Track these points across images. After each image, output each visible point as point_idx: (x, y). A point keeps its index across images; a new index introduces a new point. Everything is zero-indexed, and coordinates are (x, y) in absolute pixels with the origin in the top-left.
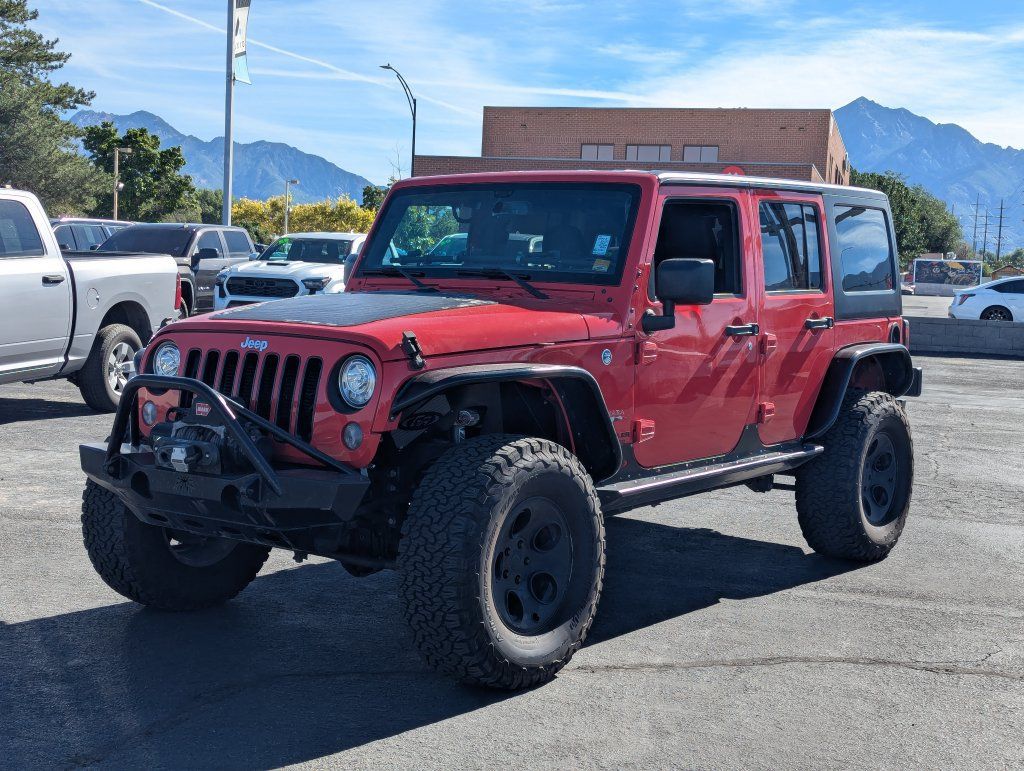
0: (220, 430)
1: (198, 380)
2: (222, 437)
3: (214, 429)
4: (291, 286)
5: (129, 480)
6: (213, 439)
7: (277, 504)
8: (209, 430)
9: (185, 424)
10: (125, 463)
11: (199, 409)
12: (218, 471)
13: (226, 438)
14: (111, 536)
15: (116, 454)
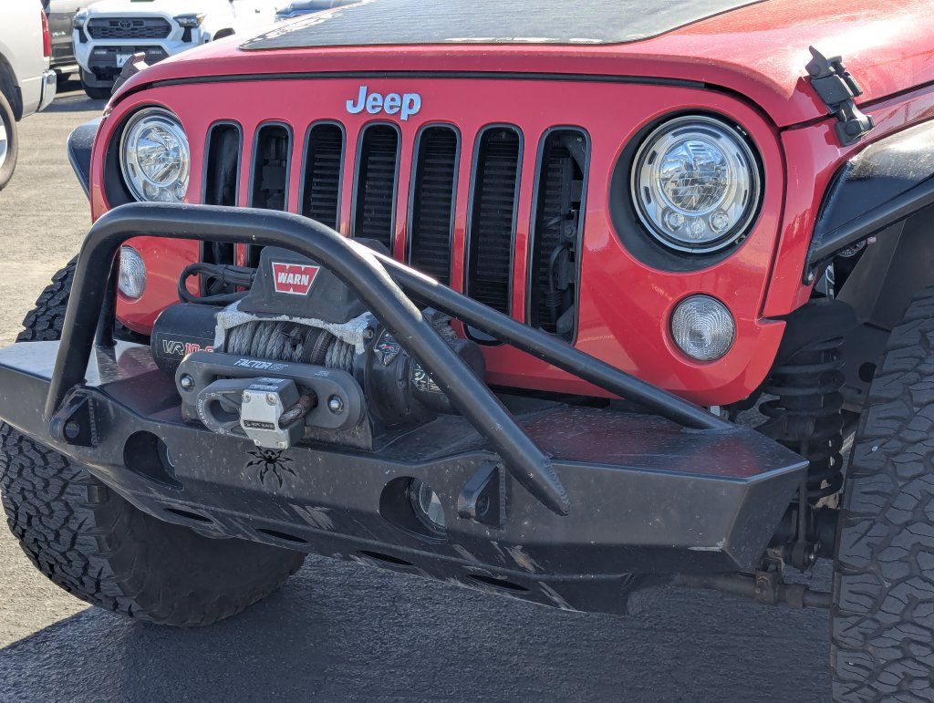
0: (354, 331)
1: (293, 213)
2: (360, 349)
3: (335, 329)
4: (161, 24)
5: (117, 448)
6: (334, 355)
7: (557, 532)
8: (318, 331)
9: (248, 317)
10: (101, 410)
11: (282, 278)
12: (363, 437)
13: (370, 354)
14: (67, 520)
15: (78, 387)
